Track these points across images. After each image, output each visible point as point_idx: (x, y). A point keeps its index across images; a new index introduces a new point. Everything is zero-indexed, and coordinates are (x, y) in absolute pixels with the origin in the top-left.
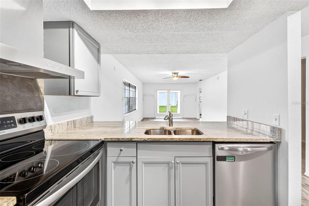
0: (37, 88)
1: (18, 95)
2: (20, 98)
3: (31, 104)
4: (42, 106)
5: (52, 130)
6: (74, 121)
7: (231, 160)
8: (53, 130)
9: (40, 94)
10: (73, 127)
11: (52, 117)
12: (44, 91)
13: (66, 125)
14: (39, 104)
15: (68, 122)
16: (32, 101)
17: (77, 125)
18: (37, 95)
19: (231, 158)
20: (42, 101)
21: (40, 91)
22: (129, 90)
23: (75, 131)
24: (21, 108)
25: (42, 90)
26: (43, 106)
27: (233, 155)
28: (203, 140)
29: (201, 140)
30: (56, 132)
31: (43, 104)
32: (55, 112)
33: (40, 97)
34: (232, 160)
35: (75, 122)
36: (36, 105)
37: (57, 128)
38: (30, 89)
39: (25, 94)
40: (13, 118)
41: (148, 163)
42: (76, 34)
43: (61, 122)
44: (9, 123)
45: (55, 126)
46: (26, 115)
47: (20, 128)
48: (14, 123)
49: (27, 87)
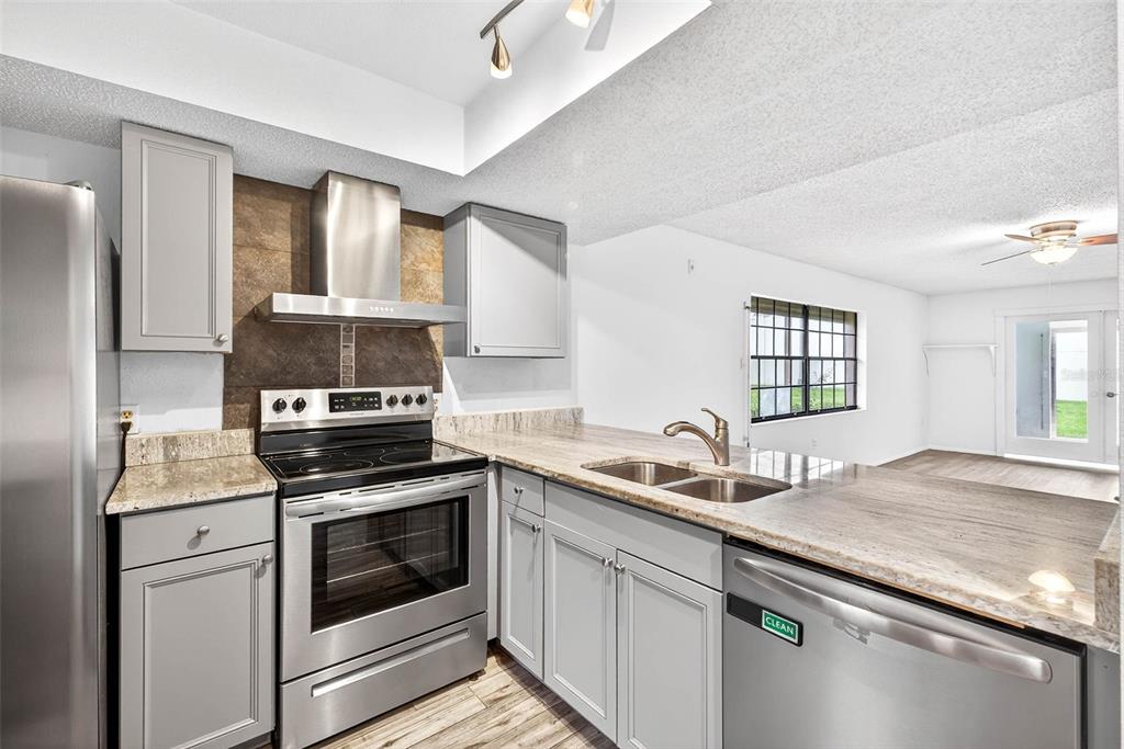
0: (429, 344)
1: (395, 358)
2: (399, 363)
3: (418, 374)
4: (438, 376)
5: (456, 425)
6: (514, 414)
7: (783, 631)
8: (460, 425)
9: (435, 355)
10: (512, 427)
11: (461, 399)
12: (443, 348)
13: (492, 421)
14: (433, 374)
15: (497, 416)
16: (421, 366)
17: (523, 426)
18: (428, 357)
19: (786, 624)
20: (437, 369)
21: (435, 349)
22: (806, 331)
23: (518, 439)
25: (439, 348)
26: (440, 377)
27: (795, 617)
28: (683, 516)
29: (680, 514)
30: (467, 431)
31: (441, 371)
32: (467, 390)
33: (434, 362)
34: (789, 634)
35: (518, 417)
36: (427, 376)
37: (469, 423)
38: (415, 346)
39: (408, 355)
40: (378, 395)
41: (562, 544)
42: (475, 227)
43: (481, 413)
44: (370, 401)
45: (465, 419)
46: (400, 392)
47: (385, 412)
48: (379, 402)
49: (411, 343)
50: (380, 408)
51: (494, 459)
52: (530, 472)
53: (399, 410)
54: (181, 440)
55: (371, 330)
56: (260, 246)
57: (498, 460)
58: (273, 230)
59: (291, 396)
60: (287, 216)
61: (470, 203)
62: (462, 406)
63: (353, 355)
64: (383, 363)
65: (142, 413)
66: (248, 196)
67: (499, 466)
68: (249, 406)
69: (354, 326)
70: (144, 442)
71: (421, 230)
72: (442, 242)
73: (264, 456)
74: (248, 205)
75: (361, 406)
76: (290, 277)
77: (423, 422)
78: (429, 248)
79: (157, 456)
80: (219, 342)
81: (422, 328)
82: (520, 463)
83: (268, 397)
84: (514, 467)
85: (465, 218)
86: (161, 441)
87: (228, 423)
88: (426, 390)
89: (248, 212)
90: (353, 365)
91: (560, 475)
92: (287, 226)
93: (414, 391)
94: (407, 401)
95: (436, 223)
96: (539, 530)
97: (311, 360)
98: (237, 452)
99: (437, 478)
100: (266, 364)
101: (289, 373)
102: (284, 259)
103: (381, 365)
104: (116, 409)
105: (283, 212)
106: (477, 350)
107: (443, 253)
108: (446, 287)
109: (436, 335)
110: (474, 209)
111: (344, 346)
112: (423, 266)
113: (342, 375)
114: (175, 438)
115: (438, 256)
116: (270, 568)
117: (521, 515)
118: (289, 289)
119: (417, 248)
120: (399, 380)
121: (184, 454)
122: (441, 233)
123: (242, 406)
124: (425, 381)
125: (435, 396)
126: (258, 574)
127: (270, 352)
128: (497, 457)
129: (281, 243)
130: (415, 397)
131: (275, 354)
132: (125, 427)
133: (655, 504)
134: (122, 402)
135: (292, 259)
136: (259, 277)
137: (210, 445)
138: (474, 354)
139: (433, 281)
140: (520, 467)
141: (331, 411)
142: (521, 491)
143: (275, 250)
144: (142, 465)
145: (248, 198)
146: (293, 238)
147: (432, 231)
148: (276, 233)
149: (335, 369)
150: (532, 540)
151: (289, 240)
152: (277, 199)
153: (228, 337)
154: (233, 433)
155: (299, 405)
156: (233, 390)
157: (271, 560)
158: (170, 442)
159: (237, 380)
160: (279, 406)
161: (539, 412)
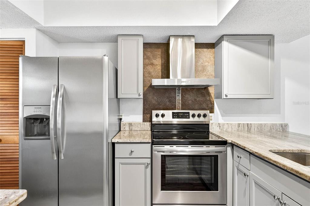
0: (209, 94)
1: (195, 100)
2: (197, 101)
3: (204, 106)
5: (220, 127)
6: (248, 124)
8: (221, 127)
9: (211, 98)
10: (246, 130)
11: (222, 116)
12: (214, 95)
13: (237, 126)
14: (210, 106)
16: (205, 103)
17: (252, 130)
18: (208, 99)
21: (211, 95)
24: (197, 107)
25: (213, 95)
26: (213, 107)
31: (213, 105)
32: (225, 113)
33: (210, 100)
35: (250, 126)
36: (208, 106)
37: (226, 126)
38: (203, 95)
39: (200, 99)
40: (189, 113)
41: (257, 184)
42: (225, 45)
43: (231, 122)
44: (186, 116)
45: (224, 125)
46: (197, 112)
47: (191, 120)
48: (189, 116)
49: (202, 94)
50: (189, 118)
51: (230, 142)
52: (244, 149)
53: (196, 119)
54: (133, 124)
55: (186, 89)
56: (152, 64)
57: (232, 142)
58: (156, 58)
59: (161, 112)
60: (160, 53)
61: (223, 35)
62: (223, 119)
63: (181, 99)
64: (191, 102)
65: (124, 116)
66: (149, 49)
67: (233, 145)
68: (149, 115)
69: (181, 88)
70: (124, 124)
71: (205, 50)
72: (214, 53)
73: (153, 131)
74: (149, 52)
75: (182, 117)
76: (161, 73)
77: (206, 124)
78: (208, 56)
79: (127, 128)
80: (139, 95)
81: (206, 88)
82: (240, 145)
83: (154, 112)
84: (238, 146)
85: (221, 42)
86: (128, 123)
87: (144, 121)
88: (207, 112)
89: (149, 54)
90: (181, 102)
91: (255, 152)
92: (159, 56)
93: (202, 112)
94: (199, 116)
95: (212, 46)
96: (248, 176)
97: (167, 100)
98: (146, 129)
99: (205, 146)
100: (154, 102)
101: (161, 105)
102: (159, 68)
103: (190, 102)
104: (118, 114)
105: (159, 52)
106: (226, 96)
107: (214, 58)
108: (215, 71)
109: (211, 90)
110: (225, 38)
111: (178, 96)
112: (207, 64)
113: (177, 106)
114: (131, 124)
115: (212, 59)
116: (150, 166)
117: (241, 168)
118: (161, 77)
119: (204, 57)
120: (197, 108)
121: (134, 128)
122: (213, 49)
123: (148, 115)
124: (207, 108)
125: (211, 114)
126: (146, 167)
127: (155, 98)
128: (232, 141)
129: (158, 62)
130: (202, 114)
131: (157, 99)
132: (121, 119)
133: (300, 174)
134: (120, 113)
135: (161, 67)
136: (152, 74)
137: (139, 126)
138: (225, 97)
139: (210, 69)
140: (240, 146)
141: (173, 118)
142: (241, 157)
143: (157, 65)
144: (124, 130)
145: (149, 50)
146: (162, 60)
147: (210, 49)
148: (157, 59)
149: (175, 103)
150: (245, 179)
151: (160, 61)
152: (157, 48)
153: (142, 94)
154: (145, 123)
155: (163, 116)
156: (145, 110)
157: (150, 164)
158: (130, 124)
159: (146, 107)
160: (157, 116)
161: (261, 124)
